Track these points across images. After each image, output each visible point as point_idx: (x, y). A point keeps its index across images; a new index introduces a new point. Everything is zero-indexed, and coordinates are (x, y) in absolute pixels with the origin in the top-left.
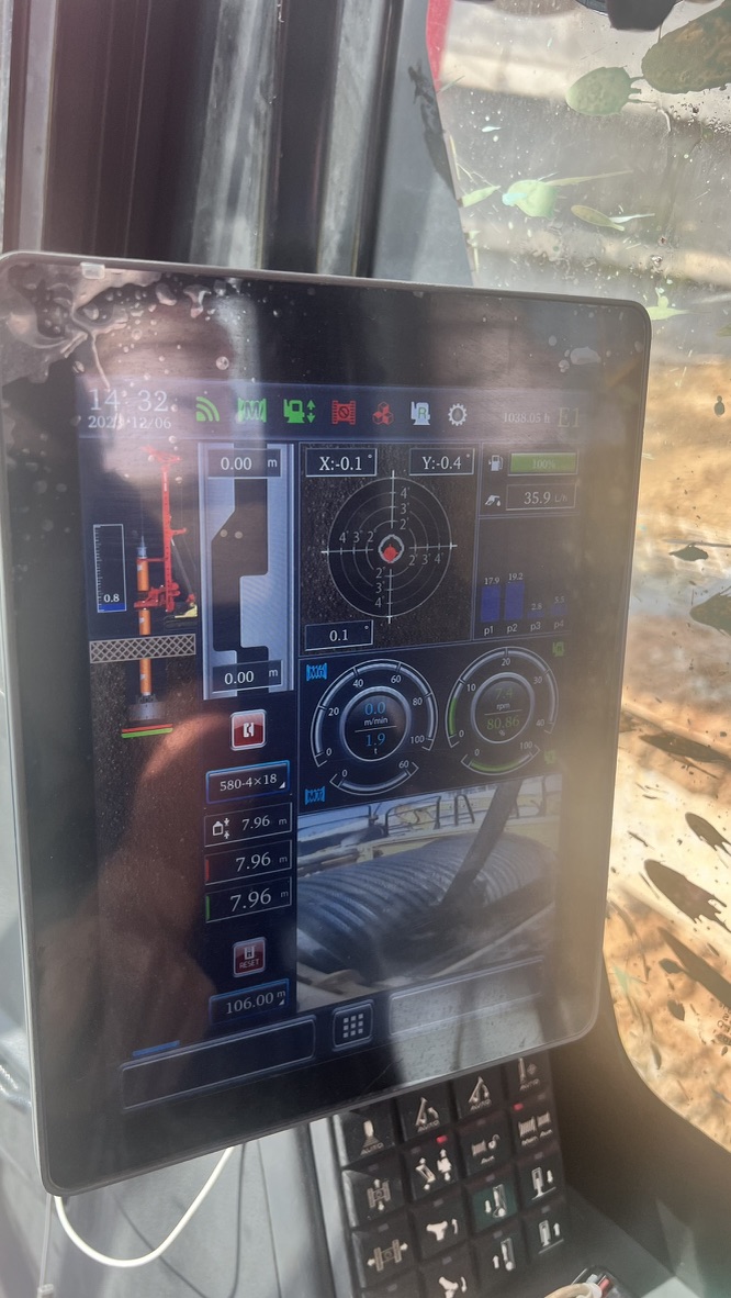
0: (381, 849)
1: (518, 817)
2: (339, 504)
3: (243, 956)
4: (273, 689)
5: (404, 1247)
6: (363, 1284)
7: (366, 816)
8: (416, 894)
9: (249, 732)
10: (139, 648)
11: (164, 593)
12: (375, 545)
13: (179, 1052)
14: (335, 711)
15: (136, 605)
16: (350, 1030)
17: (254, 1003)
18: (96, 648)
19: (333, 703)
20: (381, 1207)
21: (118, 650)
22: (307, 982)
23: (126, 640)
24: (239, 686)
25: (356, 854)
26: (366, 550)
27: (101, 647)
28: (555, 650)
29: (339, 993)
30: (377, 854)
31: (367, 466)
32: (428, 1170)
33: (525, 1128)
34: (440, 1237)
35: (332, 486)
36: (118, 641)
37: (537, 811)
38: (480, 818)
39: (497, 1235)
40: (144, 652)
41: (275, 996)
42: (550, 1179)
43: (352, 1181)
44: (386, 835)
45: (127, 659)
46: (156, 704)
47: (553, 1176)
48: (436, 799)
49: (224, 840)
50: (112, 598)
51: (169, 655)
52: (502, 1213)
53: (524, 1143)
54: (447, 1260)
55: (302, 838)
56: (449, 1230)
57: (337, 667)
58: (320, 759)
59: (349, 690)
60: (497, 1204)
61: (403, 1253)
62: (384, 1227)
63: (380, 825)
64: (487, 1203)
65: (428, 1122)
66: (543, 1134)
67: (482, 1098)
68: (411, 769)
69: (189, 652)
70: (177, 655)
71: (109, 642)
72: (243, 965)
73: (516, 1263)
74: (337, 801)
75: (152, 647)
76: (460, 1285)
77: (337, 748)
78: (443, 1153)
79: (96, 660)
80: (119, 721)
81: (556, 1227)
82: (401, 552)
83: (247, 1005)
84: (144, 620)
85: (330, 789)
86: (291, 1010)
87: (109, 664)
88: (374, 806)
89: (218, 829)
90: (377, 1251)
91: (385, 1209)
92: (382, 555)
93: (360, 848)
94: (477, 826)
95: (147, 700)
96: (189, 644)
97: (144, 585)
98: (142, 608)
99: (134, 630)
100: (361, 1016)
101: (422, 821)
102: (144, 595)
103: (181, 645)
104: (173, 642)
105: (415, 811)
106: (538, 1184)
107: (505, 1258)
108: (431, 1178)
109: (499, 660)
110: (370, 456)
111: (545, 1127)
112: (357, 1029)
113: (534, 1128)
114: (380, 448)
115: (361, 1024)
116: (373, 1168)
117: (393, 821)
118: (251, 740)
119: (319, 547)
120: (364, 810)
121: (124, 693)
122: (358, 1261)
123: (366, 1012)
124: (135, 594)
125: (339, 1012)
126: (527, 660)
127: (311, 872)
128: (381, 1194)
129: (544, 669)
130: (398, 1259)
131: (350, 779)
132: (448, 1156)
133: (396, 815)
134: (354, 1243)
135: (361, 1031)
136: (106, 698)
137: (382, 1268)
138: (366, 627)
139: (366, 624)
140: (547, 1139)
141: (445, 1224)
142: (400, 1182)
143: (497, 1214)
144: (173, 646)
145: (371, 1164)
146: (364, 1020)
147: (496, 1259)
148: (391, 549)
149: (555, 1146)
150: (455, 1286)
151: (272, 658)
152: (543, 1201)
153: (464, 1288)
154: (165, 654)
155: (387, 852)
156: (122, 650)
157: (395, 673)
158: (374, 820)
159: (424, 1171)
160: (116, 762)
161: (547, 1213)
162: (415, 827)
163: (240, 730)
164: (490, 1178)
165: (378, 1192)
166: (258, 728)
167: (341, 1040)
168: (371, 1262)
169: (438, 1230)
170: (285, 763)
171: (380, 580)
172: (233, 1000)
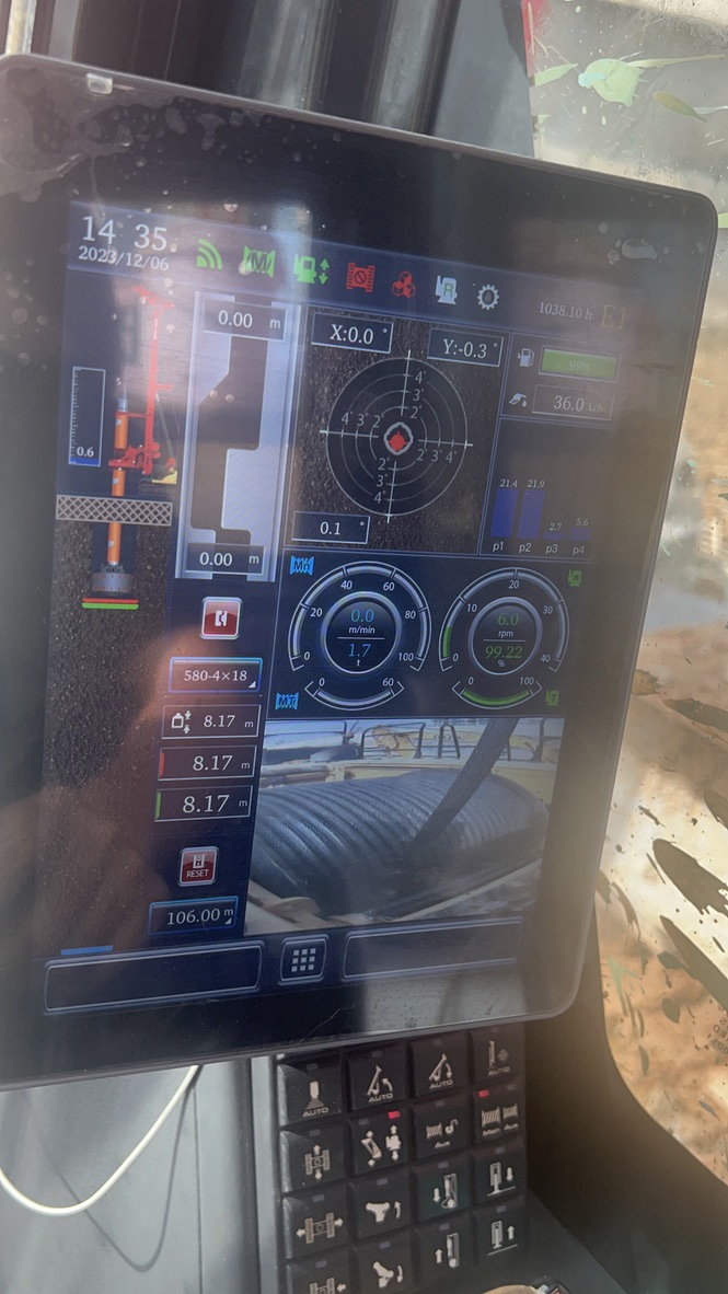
0: (353, 771)
1: (509, 759)
2: (346, 379)
3: (192, 863)
4: (251, 577)
5: (339, 1222)
6: (289, 1255)
7: (341, 733)
8: (387, 826)
9: (221, 620)
10: (110, 510)
11: (142, 454)
12: (381, 432)
13: (110, 957)
14: (318, 612)
15: (111, 464)
16: (299, 964)
17: (198, 917)
18: (64, 502)
19: (317, 603)
20: (318, 1176)
21: (87, 509)
22: (258, 903)
23: (97, 499)
24: (215, 568)
25: (326, 772)
26: (371, 436)
27: (69, 503)
28: (570, 579)
29: (293, 921)
30: (348, 775)
31: (380, 341)
32: (374, 1144)
33: (488, 1117)
34: (380, 1218)
35: (340, 358)
36: (88, 499)
37: (531, 755)
38: (466, 754)
39: (445, 1227)
40: (114, 515)
41: (222, 913)
42: (510, 1177)
43: (290, 1142)
44: (361, 756)
45: (96, 520)
46: (122, 575)
47: (513, 1174)
48: (420, 726)
49: (184, 734)
50: (85, 452)
51: (141, 523)
52: (451, 1204)
53: (485, 1133)
54: (385, 1245)
55: (268, 745)
56: (390, 1213)
57: (325, 563)
58: (296, 663)
59: (334, 592)
60: (448, 1194)
61: (337, 1228)
62: (319, 1198)
63: (354, 745)
64: (437, 1191)
65: (380, 1094)
66: (507, 1127)
67: (444, 1077)
68: (396, 688)
69: (164, 522)
70: (150, 523)
71: (78, 498)
72: (190, 874)
73: (461, 1261)
74: (311, 711)
75: (124, 511)
76: (396, 1274)
77: (316, 651)
78: (394, 1129)
79: (63, 516)
80: (81, 587)
81: (511, 1230)
82: (409, 445)
83: (191, 919)
84: (118, 481)
85: (303, 696)
86: (238, 931)
87: (76, 522)
88: (350, 723)
89: (178, 722)
90: (309, 1222)
91: (322, 1178)
92: (387, 443)
93: (330, 766)
94: (462, 762)
95: (113, 570)
96: (164, 513)
97: (121, 442)
98: (117, 468)
99: (105, 489)
100: (313, 951)
101: (401, 747)
102: (120, 454)
103: (156, 513)
104: (147, 508)
105: (395, 735)
106: (496, 1180)
107: (449, 1254)
108: (377, 1154)
109: (507, 581)
110: (385, 331)
111: (511, 1121)
112: (307, 964)
113: (498, 1120)
114: (398, 322)
115: (312, 959)
116: (315, 1133)
117: (370, 742)
118: (222, 630)
119: (317, 425)
120: (338, 725)
121: (89, 557)
122: (287, 1228)
123: (320, 947)
124: (110, 452)
125: (290, 941)
126: (537, 586)
127: (273, 784)
128: (319, 1163)
129: (556, 599)
130: (331, 1234)
131: (326, 689)
132: (398, 1133)
133: (373, 736)
134: (285, 1208)
135: (311, 967)
136: (69, 559)
137: (312, 1241)
138: (362, 524)
139: (361, 519)
140: (513, 1134)
141: (386, 1206)
142: (342, 1153)
143: (446, 1204)
144: (147, 512)
145: (313, 1128)
146: (316, 955)
147: (439, 1253)
148: (398, 438)
149: (520, 1143)
150: (391, 1274)
151: (254, 542)
152: (499, 1200)
153: (400, 1279)
154: (137, 520)
155: (359, 775)
156: (92, 509)
157: (389, 579)
158: (349, 738)
159: (371, 1146)
160: (74, 631)
161: (502, 1213)
162: (393, 753)
163: (211, 617)
164: (443, 1165)
165: (317, 1159)
166: (231, 618)
167: (288, 974)
168: (300, 1233)
169: (379, 1210)
170: (257, 661)
171: (382, 472)
172: (175, 910)
